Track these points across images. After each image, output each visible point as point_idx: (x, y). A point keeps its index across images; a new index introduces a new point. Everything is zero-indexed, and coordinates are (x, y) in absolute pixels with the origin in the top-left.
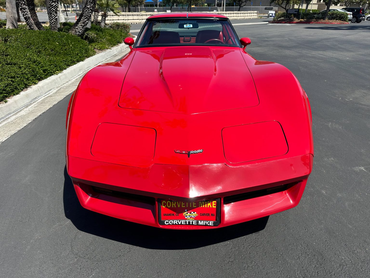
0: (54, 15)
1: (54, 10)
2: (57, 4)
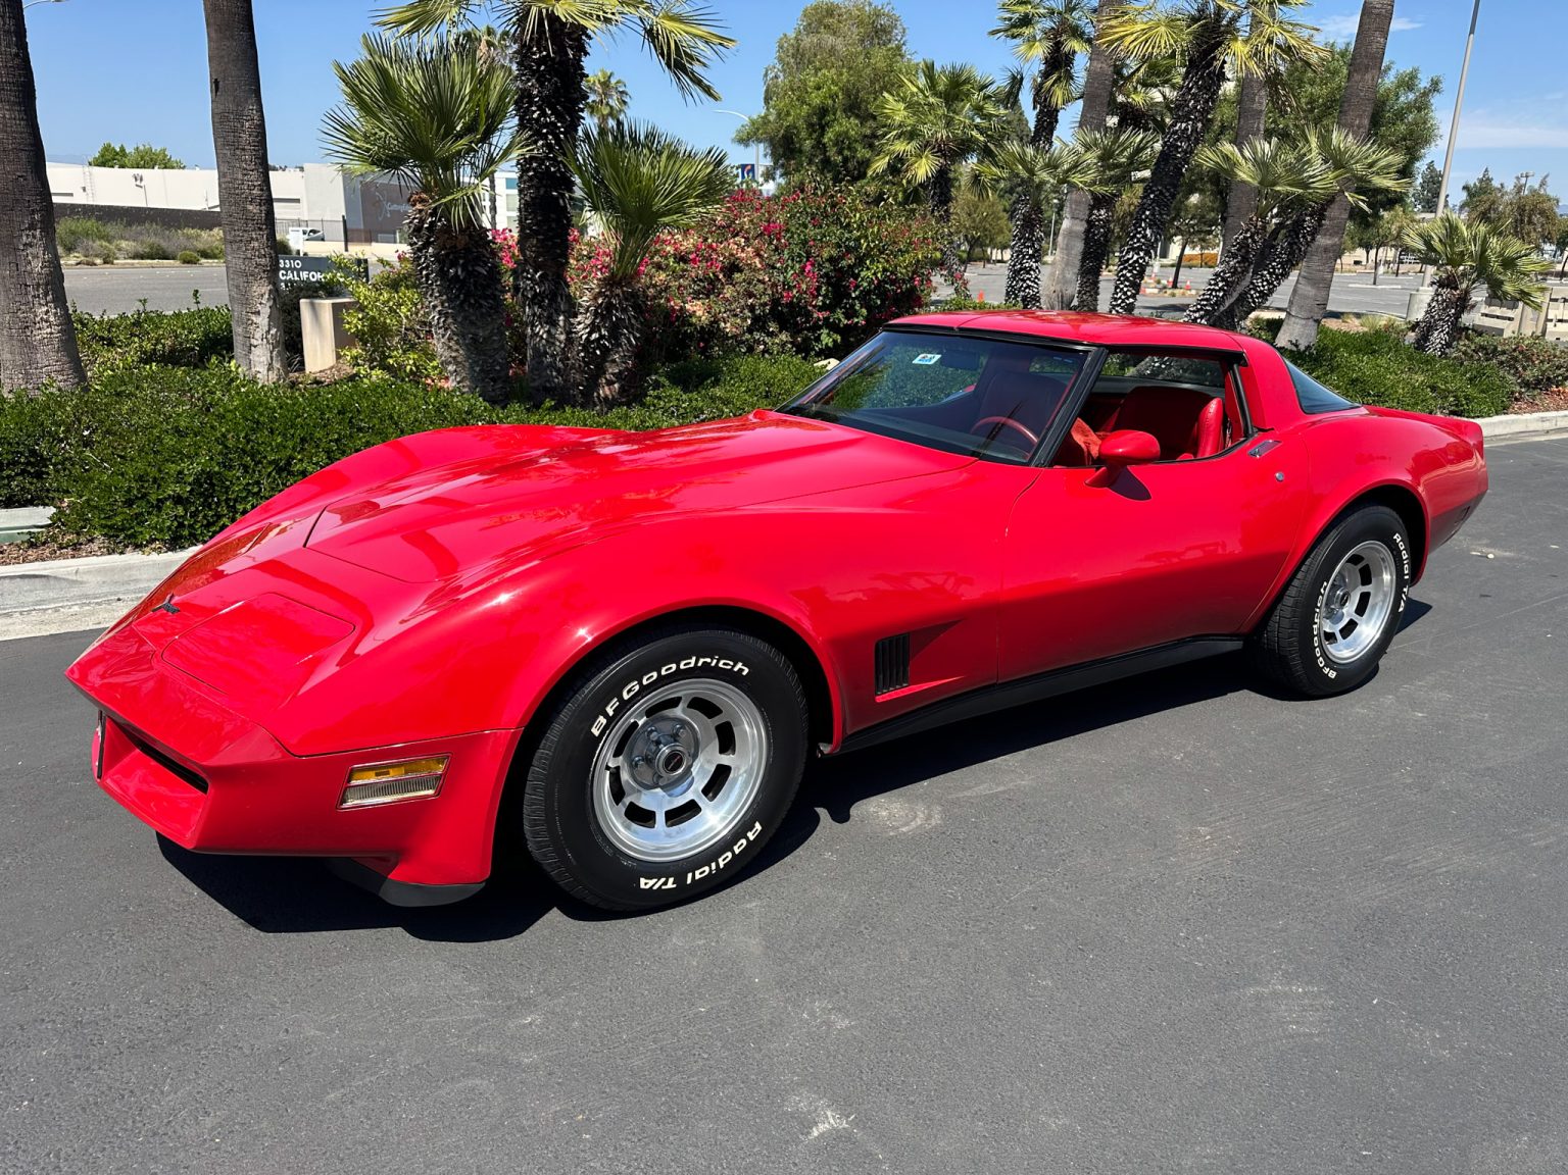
0: (1125, 293)
1: (1129, 275)
2: (1141, 258)
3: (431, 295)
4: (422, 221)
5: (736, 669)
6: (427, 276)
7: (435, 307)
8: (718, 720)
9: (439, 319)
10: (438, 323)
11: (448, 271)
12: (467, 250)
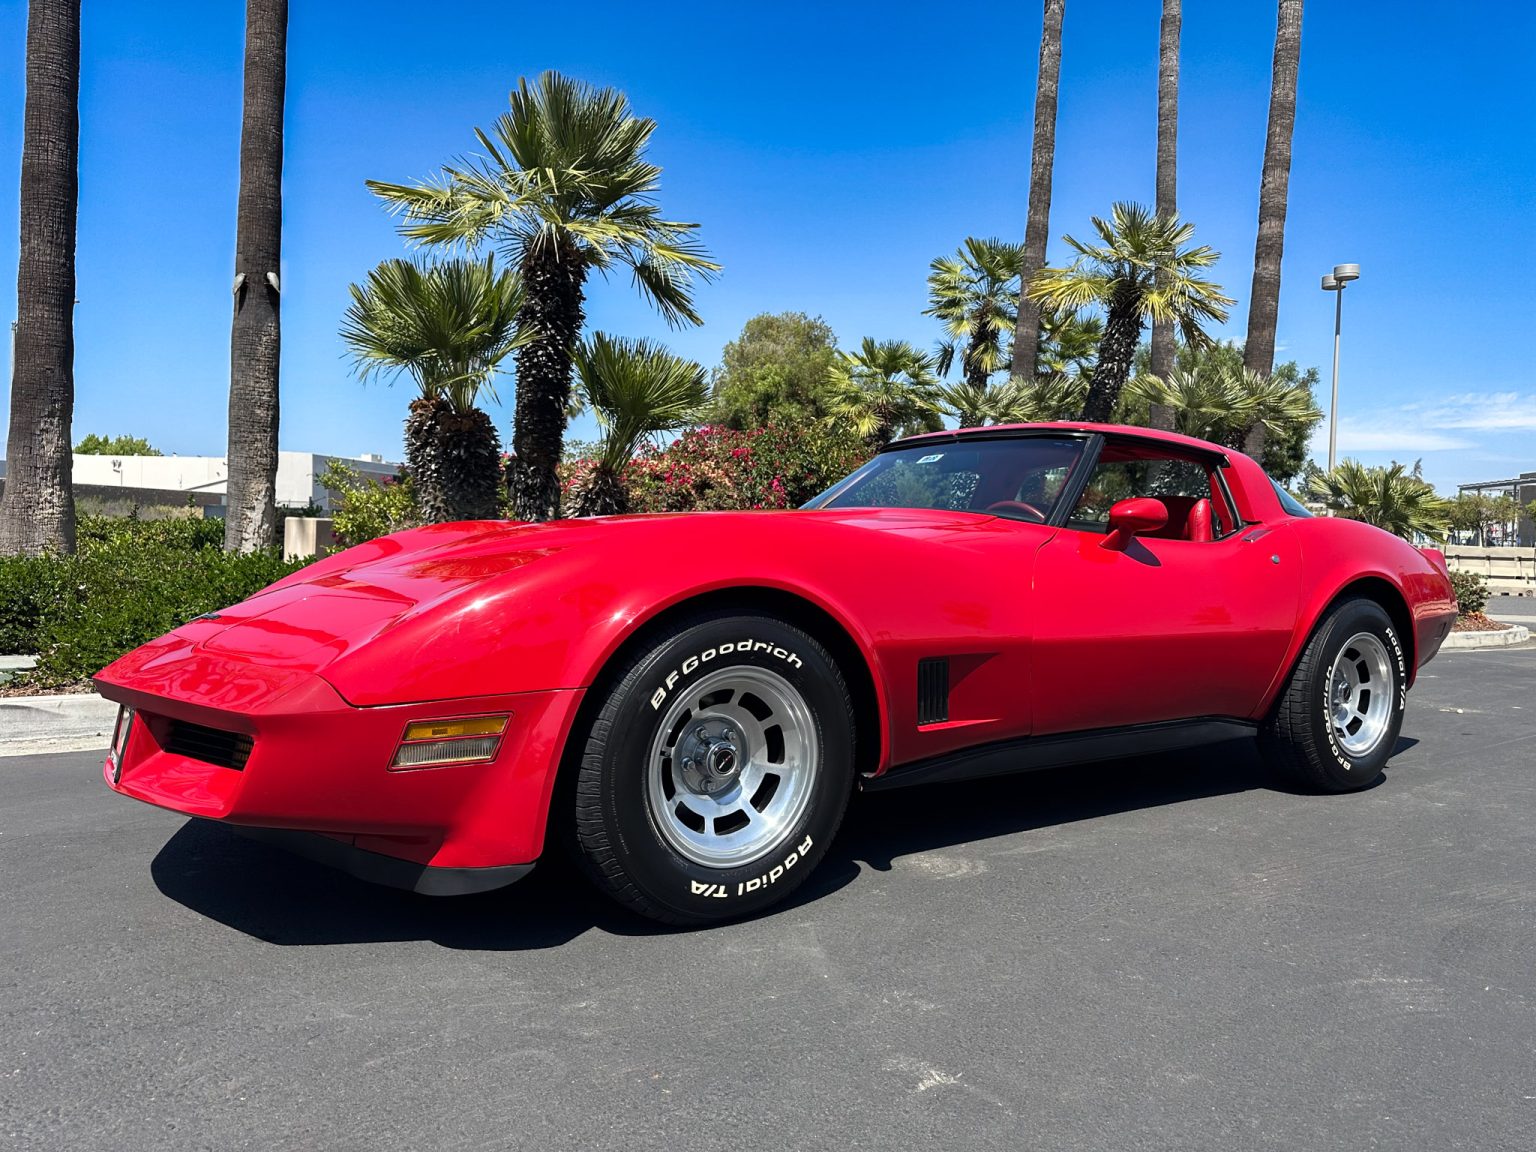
3: (425, 492)
4: (422, 424)
5: (790, 660)
6: (423, 473)
7: (427, 502)
8: (768, 723)
9: (430, 513)
10: (430, 517)
11: (451, 451)
12: (471, 433)
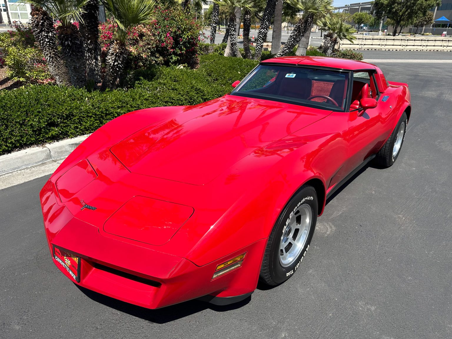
3: (45, 50)
4: (38, 22)
5: (311, 199)
6: (43, 43)
7: (47, 55)
8: (298, 215)
9: (49, 59)
10: (50, 60)
11: (65, 43)
12: (71, 34)
